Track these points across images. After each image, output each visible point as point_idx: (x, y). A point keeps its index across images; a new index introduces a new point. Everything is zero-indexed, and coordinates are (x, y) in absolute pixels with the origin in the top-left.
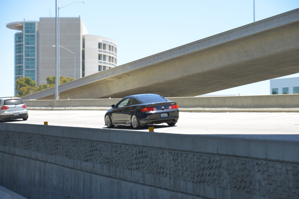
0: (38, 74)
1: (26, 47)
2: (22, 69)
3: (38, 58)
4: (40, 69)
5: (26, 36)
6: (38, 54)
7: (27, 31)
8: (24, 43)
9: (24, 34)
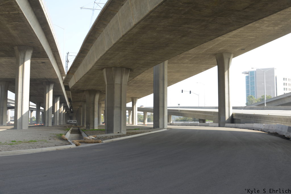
0: (256, 92)
1: (251, 82)
2: (249, 91)
3: (256, 86)
4: (257, 91)
5: (250, 77)
6: (256, 84)
7: (251, 75)
8: (250, 80)
9: (250, 76)
